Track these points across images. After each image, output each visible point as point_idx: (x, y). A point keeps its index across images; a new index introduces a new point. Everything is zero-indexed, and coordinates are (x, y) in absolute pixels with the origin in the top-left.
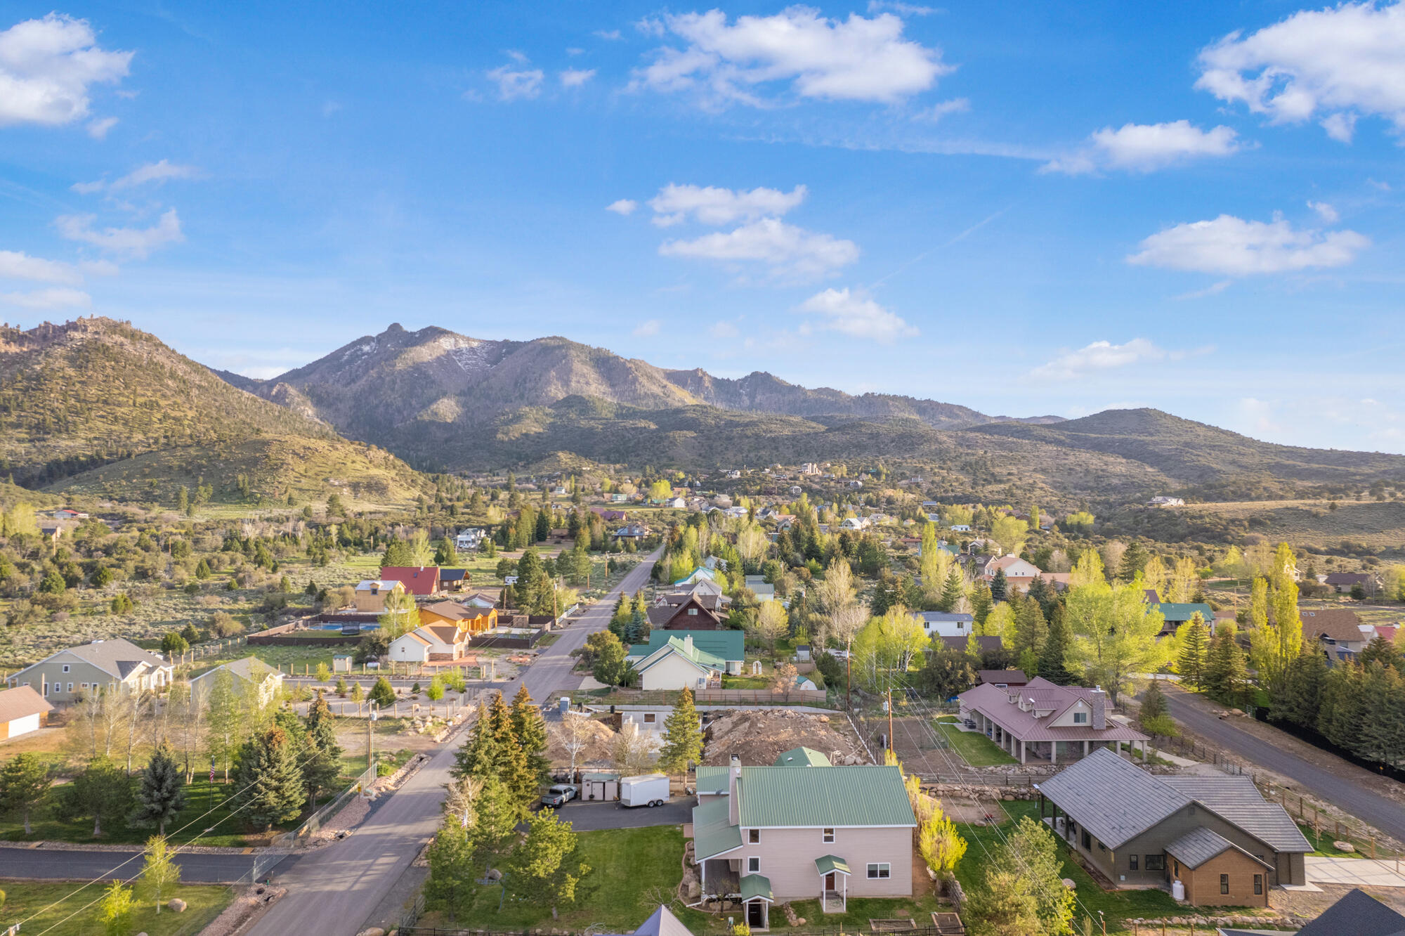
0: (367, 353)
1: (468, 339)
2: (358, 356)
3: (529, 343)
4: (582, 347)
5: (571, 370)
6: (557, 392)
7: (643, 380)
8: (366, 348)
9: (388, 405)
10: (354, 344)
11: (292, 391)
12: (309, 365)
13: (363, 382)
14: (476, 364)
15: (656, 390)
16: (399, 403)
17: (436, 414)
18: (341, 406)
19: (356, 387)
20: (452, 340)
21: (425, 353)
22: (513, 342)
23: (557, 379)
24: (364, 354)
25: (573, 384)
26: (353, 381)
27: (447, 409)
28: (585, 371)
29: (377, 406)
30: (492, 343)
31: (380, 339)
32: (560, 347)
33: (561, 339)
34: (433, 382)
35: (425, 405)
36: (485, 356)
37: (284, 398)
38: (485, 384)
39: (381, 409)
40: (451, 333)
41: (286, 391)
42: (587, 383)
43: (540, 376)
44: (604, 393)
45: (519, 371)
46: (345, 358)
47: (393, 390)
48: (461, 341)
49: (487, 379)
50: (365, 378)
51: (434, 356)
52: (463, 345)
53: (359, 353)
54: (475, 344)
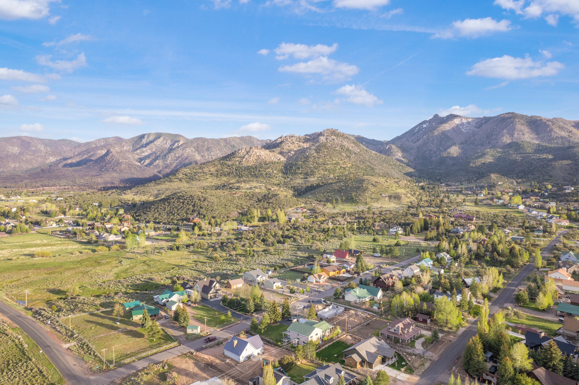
0: (425, 128)
1: (467, 118)
2: (421, 129)
3: (496, 117)
4: (522, 117)
5: (515, 129)
6: (507, 140)
7: (557, 130)
8: (424, 126)
9: (430, 150)
10: (420, 124)
11: (394, 147)
12: (403, 135)
13: (421, 141)
14: (470, 129)
15: (564, 134)
16: (435, 149)
17: (449, 153)
18: (412, 151)
19: (418, 143)
20: (460, 119)
21: (447, 127)
22: (488, 118)
23: (507, 134)
24: (423, 129)
25: (516, 135)
26: (418, 140)
27: (454, 151)
28: (523, 128)
29: (426, 151)
30: (478, 118)
31: (430, 121)
32: (510, 118)
33: (513, 113)
34: (450, 139)
35: (445, 150)
36: (475, 125)
37: (390, 150)
38: (473, 138)
39: (428, 152)
40: (459, 116)
41: (391, 147)
42: (523, 134)
43: (499, 132)
44: (532, 138)
45: (489, 131)
46: (416, 130)
47: (433, 143)
48: (464, 120)
49: (474, 135)
50: (422, 139)
51: (451, 128)
52: (464, 121)
53: (422, 128)
54: (470, 120)
